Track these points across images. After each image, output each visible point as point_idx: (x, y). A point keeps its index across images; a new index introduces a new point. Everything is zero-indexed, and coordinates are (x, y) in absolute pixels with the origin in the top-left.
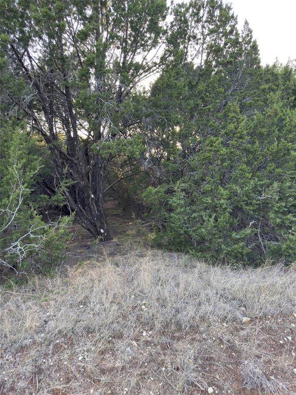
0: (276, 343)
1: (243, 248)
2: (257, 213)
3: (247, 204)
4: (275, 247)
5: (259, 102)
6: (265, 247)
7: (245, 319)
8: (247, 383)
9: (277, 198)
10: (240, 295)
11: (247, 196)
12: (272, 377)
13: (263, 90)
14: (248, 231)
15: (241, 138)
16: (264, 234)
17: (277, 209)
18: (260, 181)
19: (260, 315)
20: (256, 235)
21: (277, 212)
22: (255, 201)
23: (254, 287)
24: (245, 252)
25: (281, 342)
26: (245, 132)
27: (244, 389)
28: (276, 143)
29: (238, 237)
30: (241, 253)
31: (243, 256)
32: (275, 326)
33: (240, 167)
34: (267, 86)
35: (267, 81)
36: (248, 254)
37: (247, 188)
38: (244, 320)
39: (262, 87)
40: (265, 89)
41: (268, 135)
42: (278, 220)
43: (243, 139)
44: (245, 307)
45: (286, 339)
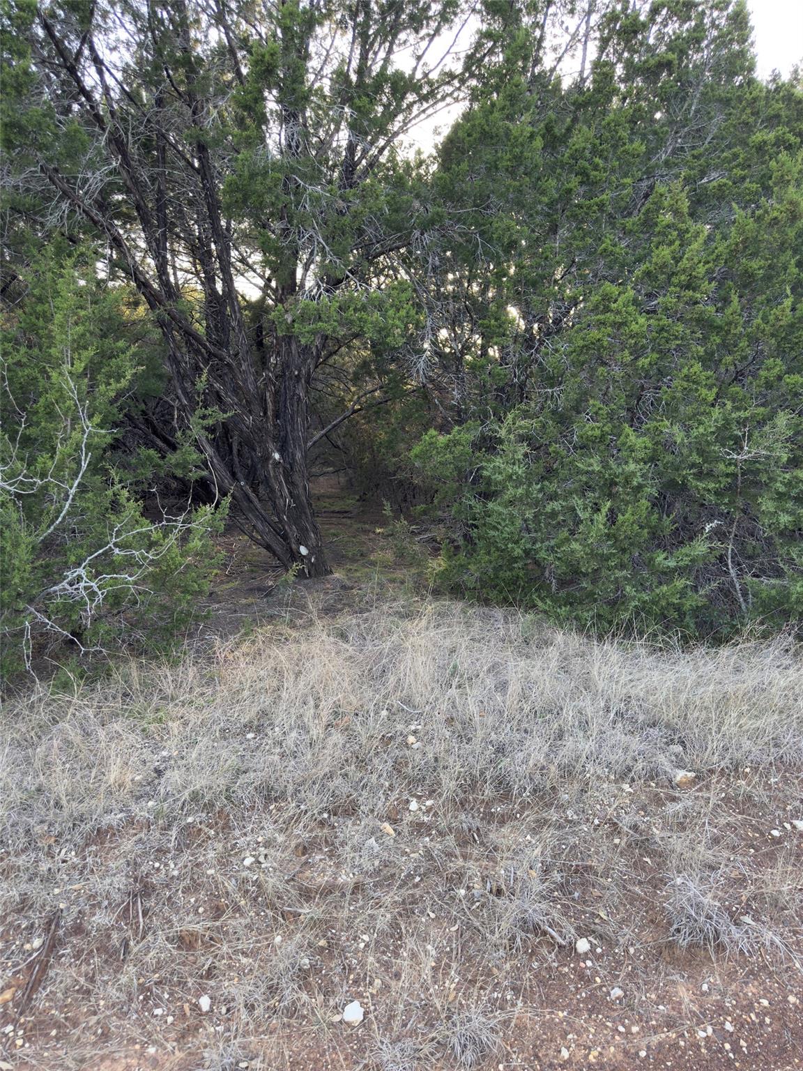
0: (762, 834)
1: (683, 594)
2: (726, 500)
3: (700, 476)
4: (773, 592)
5: (747, 184)
6: (745, 594)
7: (681, 775)
8: (678, 931)
9: (785, 458)
10: (670, 715)
11: (701, 452)
12: (747, 919)
13: (760, 148)
14: (700, 548)
15: (688, 287)
16: (745, 557)
17: (782, 489)
18: (738, 409)
19: (723, 764)
20: (721, 559)
21: (781, 496)
22: (722, 466)
23: (708, 692)
24: (688, 604)
25: (776, 833)
26: (701, 270)
27: (671, 945)
28: (788, 303)
29: (672, 564)
30: (678, 608)
31: (682, 615)
32: (760, 794)
33: (685, 371)
34: (771, 136)
35: (773, 121)
36: (696, 611)
37: (701, 430)
38: (678, 778)
39: (758, 137)
40: (765, 142)
41: (767, 278)
42: (785, 519)
43: (694, 290)
44: (682, 743)
45: (788, 826)
